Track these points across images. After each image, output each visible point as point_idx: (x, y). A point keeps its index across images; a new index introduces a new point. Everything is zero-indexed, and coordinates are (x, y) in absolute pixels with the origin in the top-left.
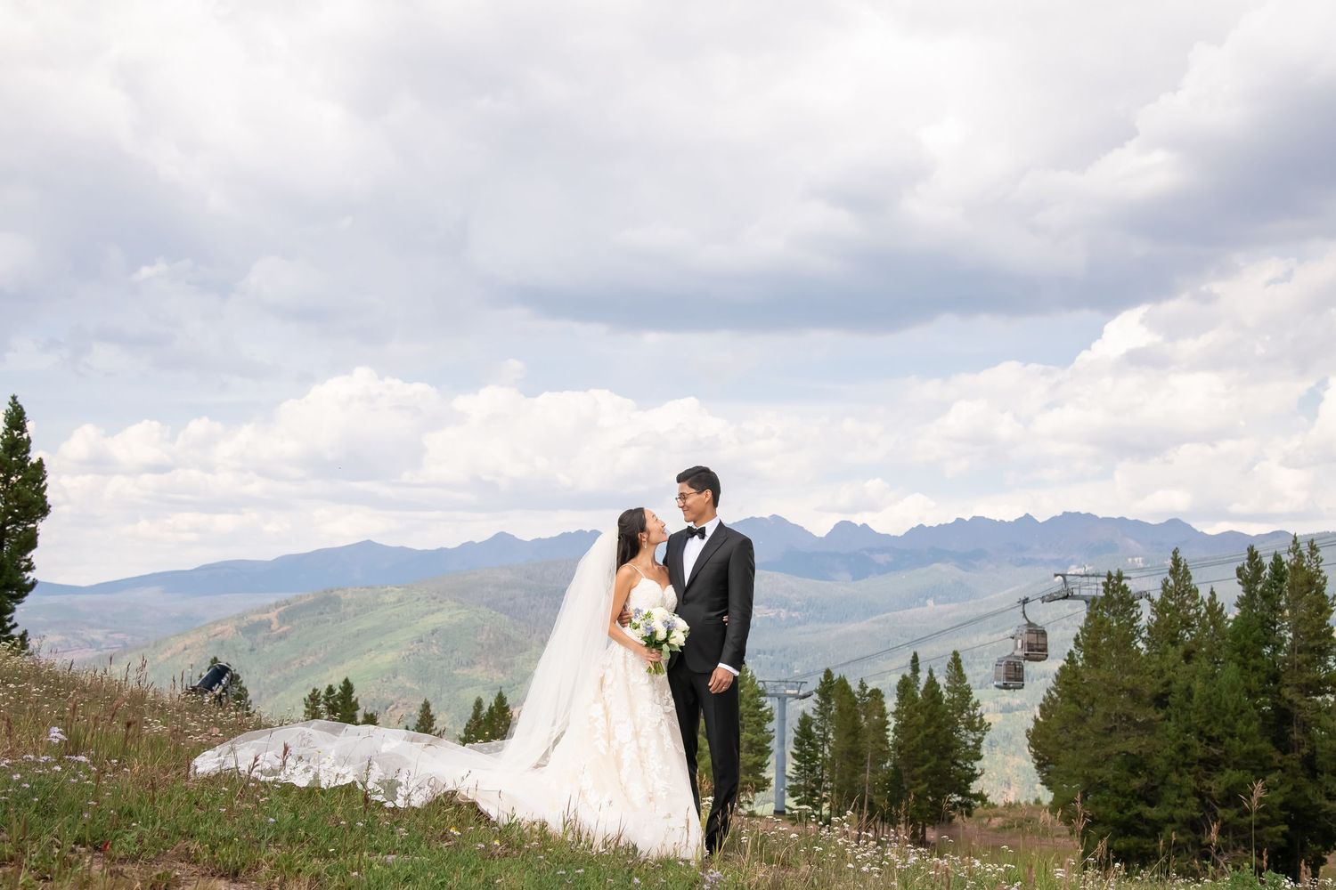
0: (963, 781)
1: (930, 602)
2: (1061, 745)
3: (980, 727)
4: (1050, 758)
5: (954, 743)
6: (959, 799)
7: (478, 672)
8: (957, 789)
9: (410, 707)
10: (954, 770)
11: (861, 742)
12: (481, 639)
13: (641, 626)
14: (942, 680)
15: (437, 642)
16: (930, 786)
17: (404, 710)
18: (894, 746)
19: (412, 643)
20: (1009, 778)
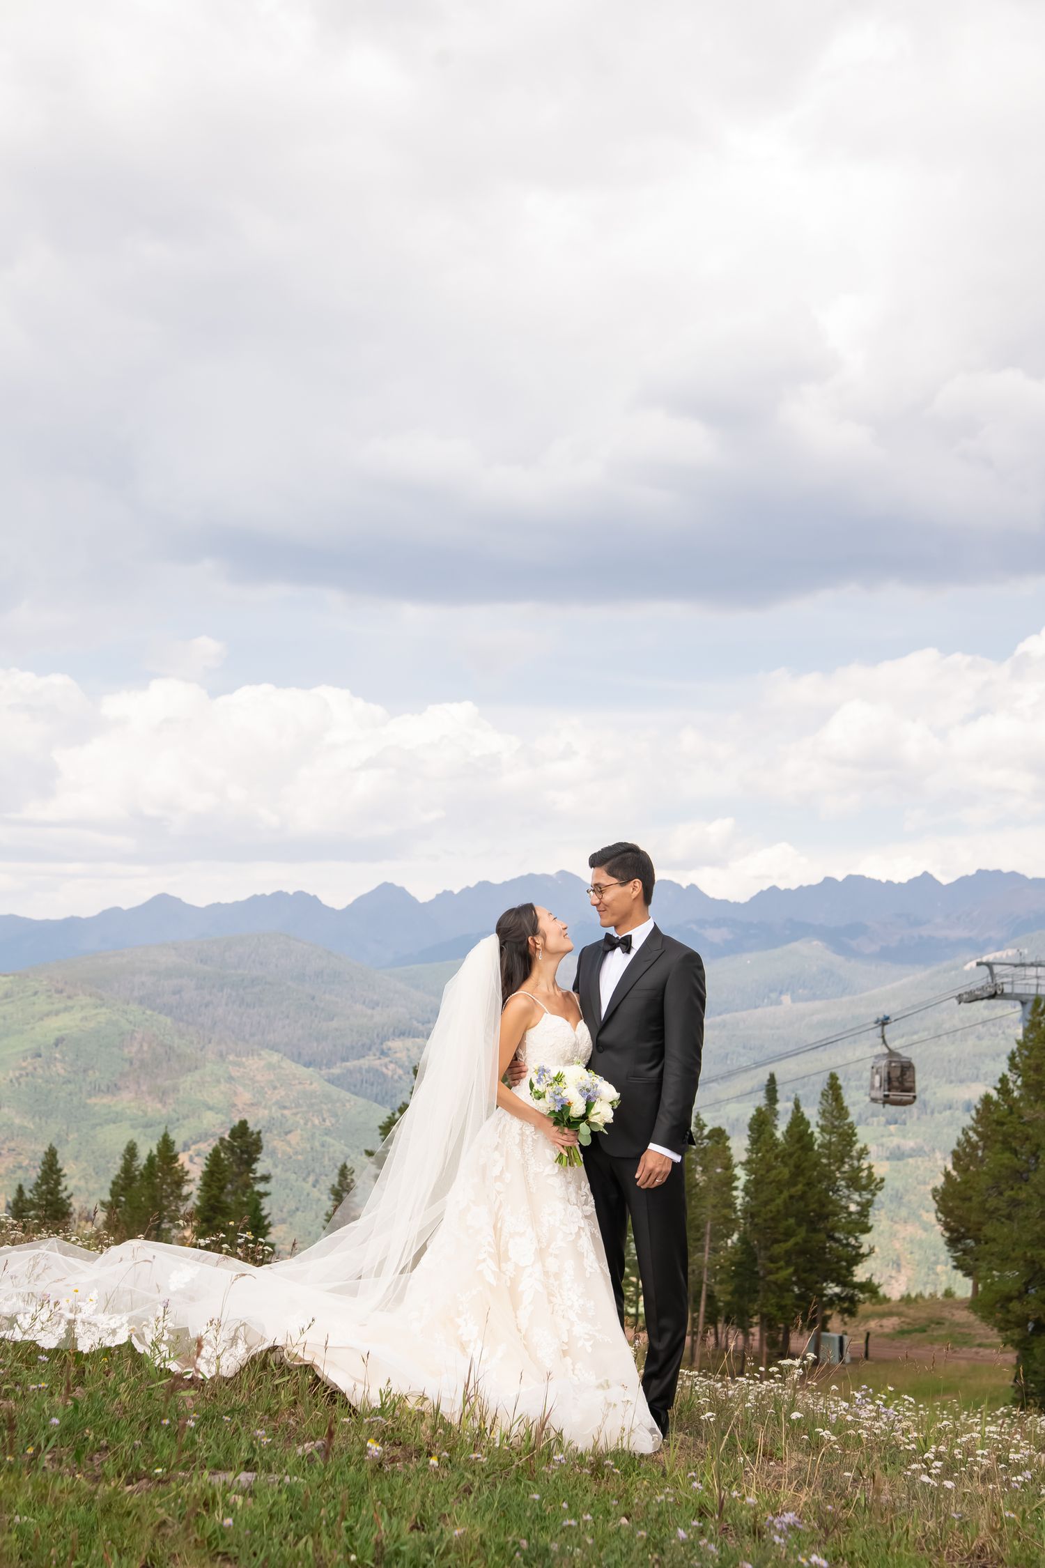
0: (844, 1264)
1: (786, 999)
2: (991, 1213)
3: (869, 1184)
4: (968, 1230)
5: (831, 1207)
6: (837, 1290)
7: (125, 1101)
8: (835, 1275)
9: (20, 1154)
10: (831, 1248)
11: (696, 1207)
12: (129, 1052)
13: (547, 1095)
14: (812, 1113)
15: (64, 1057)
16: (795, 1272)
17: (11, 1159)
18: (745, 1211)
19: (25, 1059)
20: (898, 1257)
